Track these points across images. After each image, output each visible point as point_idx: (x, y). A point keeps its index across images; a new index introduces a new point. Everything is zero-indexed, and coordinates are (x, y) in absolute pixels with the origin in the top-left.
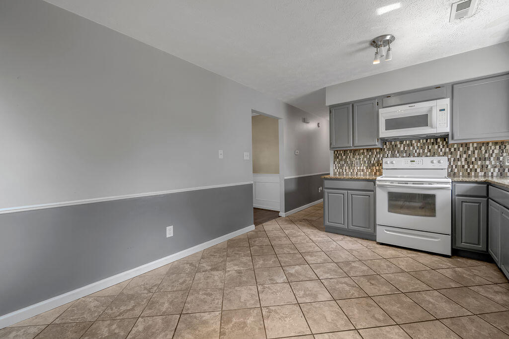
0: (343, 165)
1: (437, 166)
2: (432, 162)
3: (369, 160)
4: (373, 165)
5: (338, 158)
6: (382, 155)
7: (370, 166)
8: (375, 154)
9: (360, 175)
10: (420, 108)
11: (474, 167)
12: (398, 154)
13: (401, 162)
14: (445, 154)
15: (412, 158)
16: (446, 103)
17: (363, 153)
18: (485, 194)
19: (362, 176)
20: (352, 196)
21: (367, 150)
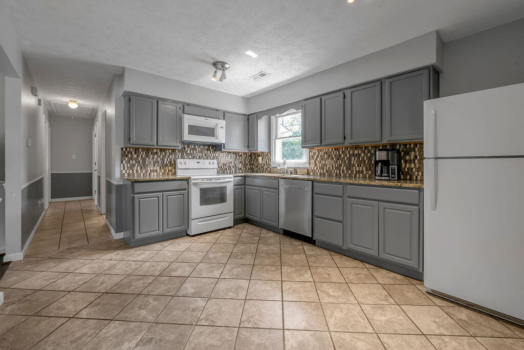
0: (134, 165)
1: (212, 166)
2: (210, 163)
3: (163, 160)
4: (166, 165)
5: (127, 156)
6: (173, 156)
7: (164, 166)
8: (168, 154)
9: (154, 175)
10: (210, 123)
12: (186, 156)
13: (191, 163)
14: (213, 159)
15: (196, 160)
17: (157, 153)
18: (244, 183)
19: (155, 177)
21: (161, 150)
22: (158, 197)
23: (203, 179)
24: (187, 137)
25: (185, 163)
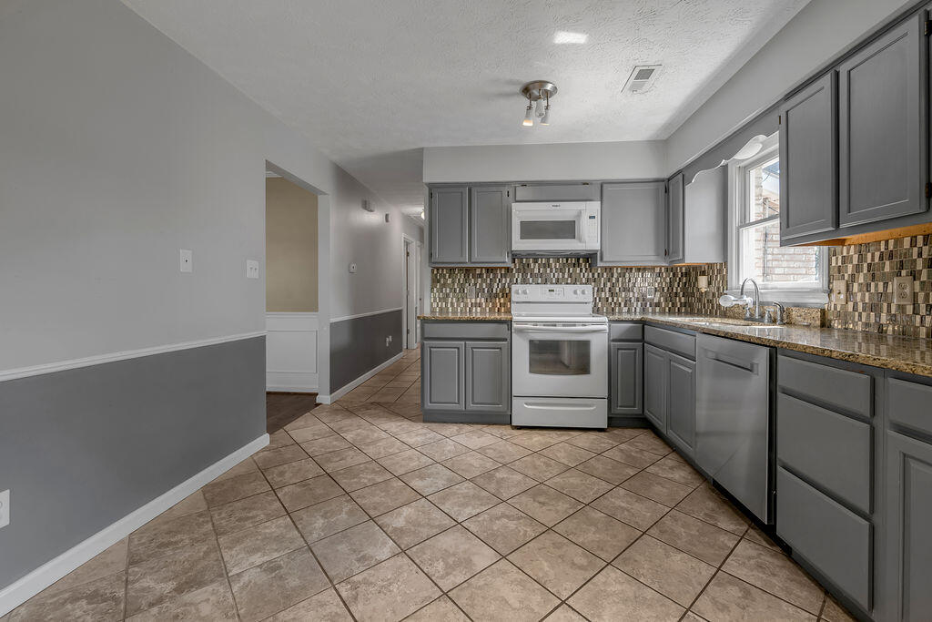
0: (448, 295)
1: (580, 298)
2: (575, 292)
3: (490, 286)
4: (496, 295)
5: (439, 281)
6: (508, 280)
7: (492, 296)
8: (499, 277)
9: (476, 312)
10: (564, 211)
11: (618, 300)
12: (531, 280)
13: (535, 291)
14: (588, 281)
15: (549, 286)
16: (594, 207)
17: (480, 275)
18: (640, 337)
19: (479, 315)
20: (473, 351)
21: (487, 269)
22: (458, 348)
23: (536, 323)
24: (519, 244)
25: (525, 292)
